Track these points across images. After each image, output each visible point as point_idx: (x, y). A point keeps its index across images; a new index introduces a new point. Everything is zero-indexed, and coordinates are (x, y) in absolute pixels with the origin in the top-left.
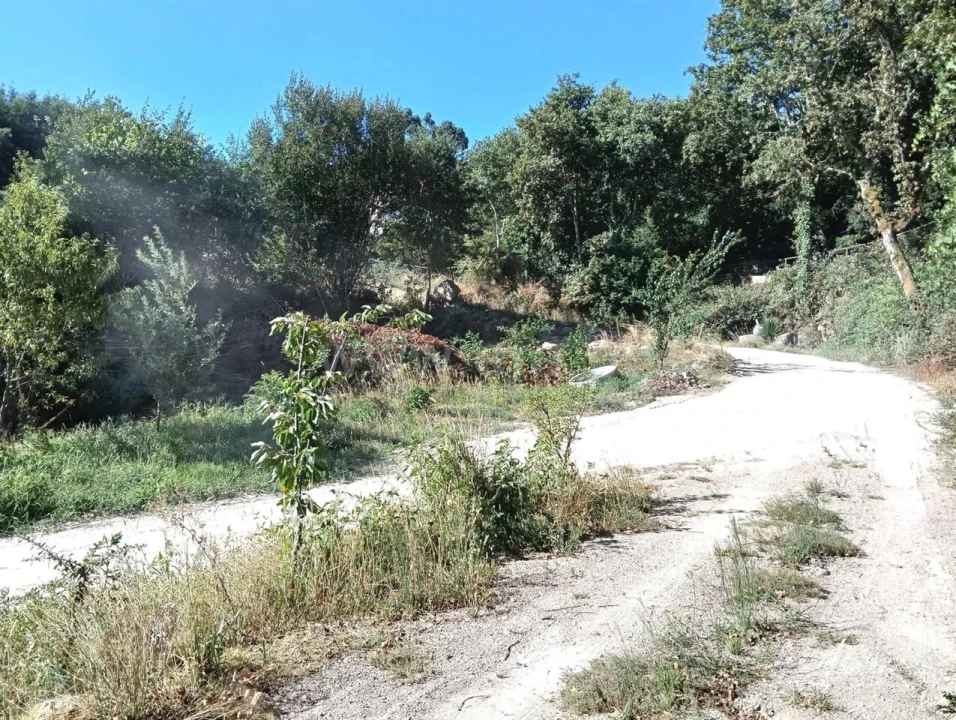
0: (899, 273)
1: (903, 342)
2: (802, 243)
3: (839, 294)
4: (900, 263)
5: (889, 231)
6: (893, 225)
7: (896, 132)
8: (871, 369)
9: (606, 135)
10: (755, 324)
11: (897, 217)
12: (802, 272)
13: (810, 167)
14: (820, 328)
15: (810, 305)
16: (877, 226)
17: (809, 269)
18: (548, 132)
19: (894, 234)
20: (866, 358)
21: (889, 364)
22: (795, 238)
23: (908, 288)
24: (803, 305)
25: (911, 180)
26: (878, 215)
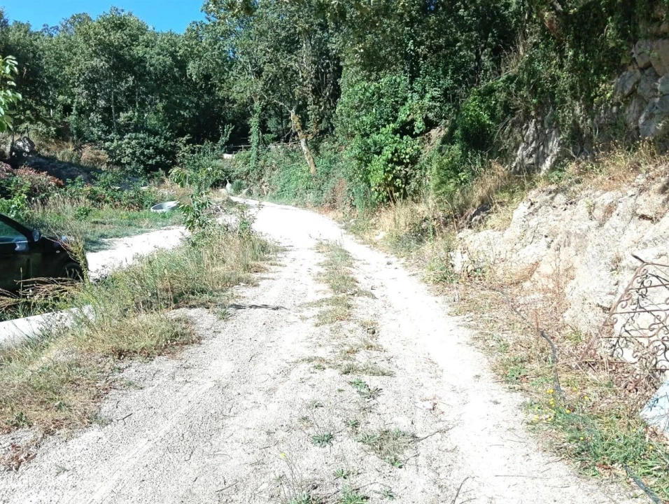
0: (308, 162)
1: (311, 197)
2: (254, 138)
3: (274, 170)
4: (309, 156)
5: (304, 140)
6: (306, 137)
7: (310, 89)
8: (297, 209)
9: (139, 51)
10: (226, 183)
11: (308, 133)
12: (254, 155)
13: (265, 99)
14: (263, 187)
15: (258, 174)
16: (298, 136)
17: (258, 154)
18: (101, 42)
19: (306, 141)
20: (294, 203)
21: (305, 206)
22: (250, 135)
23: (312, 170)
24: (254, 175)
25: (316, 115)
26: (299, 131)
